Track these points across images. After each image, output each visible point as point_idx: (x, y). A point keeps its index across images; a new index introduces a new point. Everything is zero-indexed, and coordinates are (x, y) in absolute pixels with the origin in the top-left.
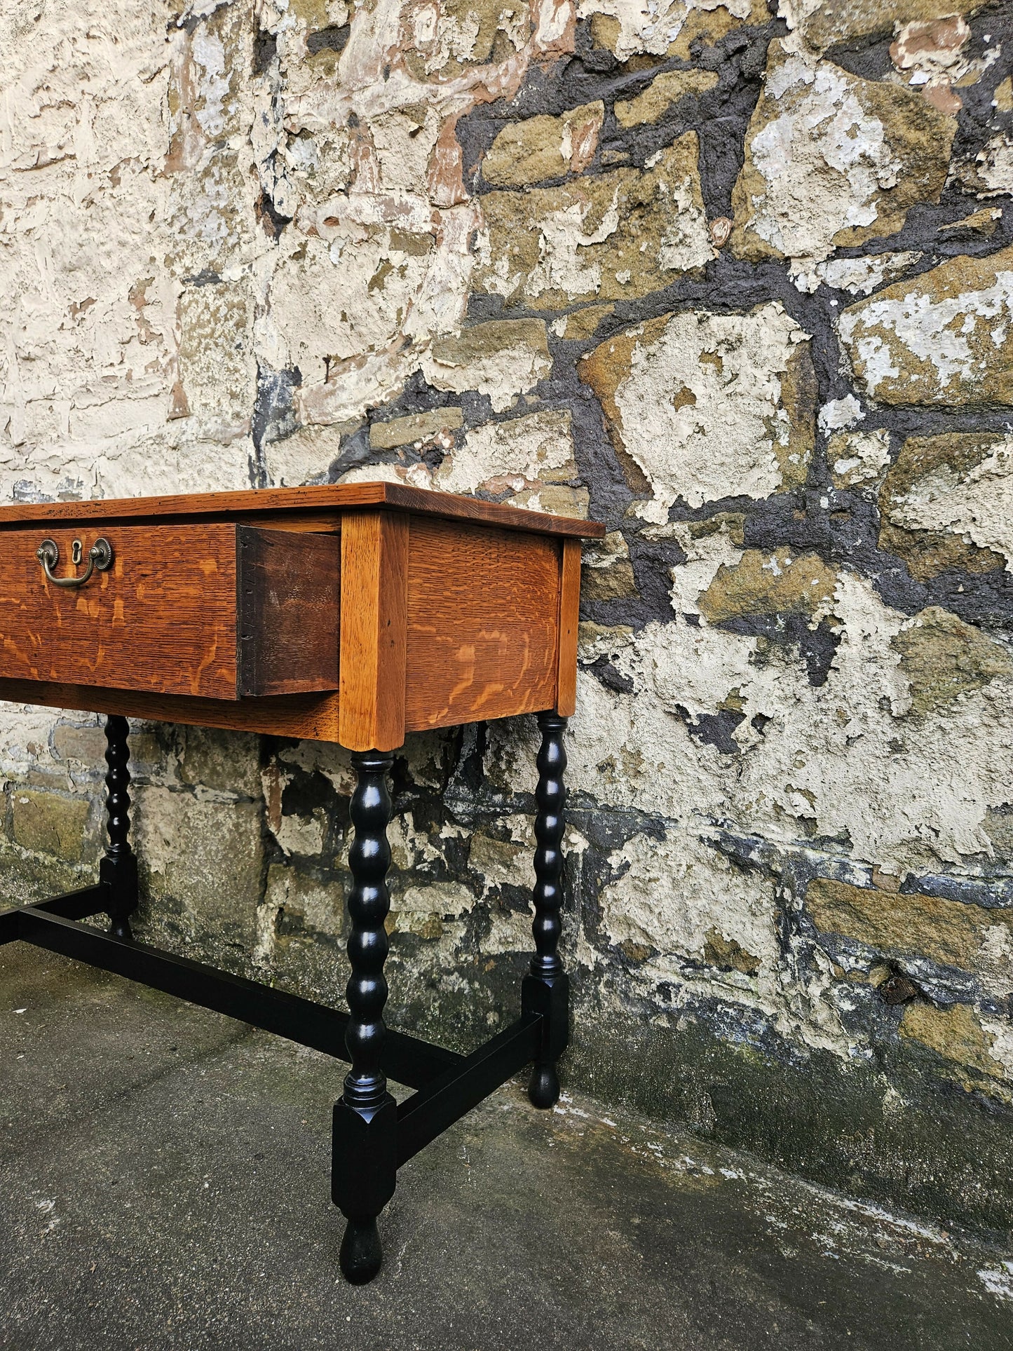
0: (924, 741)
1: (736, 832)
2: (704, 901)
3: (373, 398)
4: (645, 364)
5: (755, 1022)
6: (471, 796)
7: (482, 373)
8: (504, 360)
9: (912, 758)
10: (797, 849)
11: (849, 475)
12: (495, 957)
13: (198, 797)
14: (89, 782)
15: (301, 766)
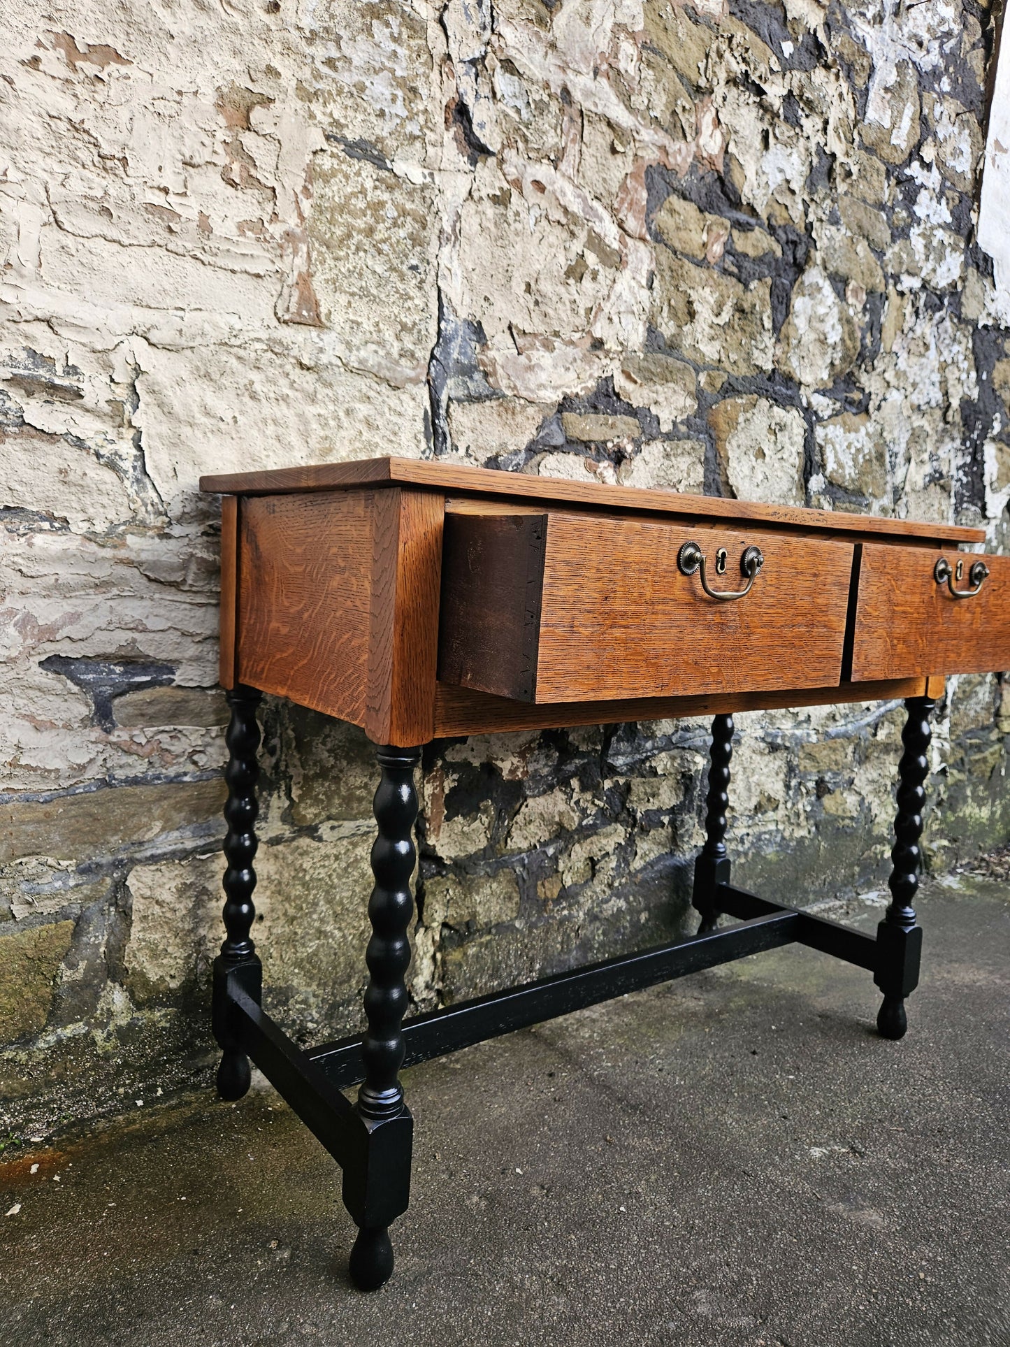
2: (757, 776)
5: (776, 837)
6: (630, 749)
7: (655, 395)
8: (670, 391)
12: (641, 871)
13: (325, 837)
14: (77, 885)
15: (472, 762)
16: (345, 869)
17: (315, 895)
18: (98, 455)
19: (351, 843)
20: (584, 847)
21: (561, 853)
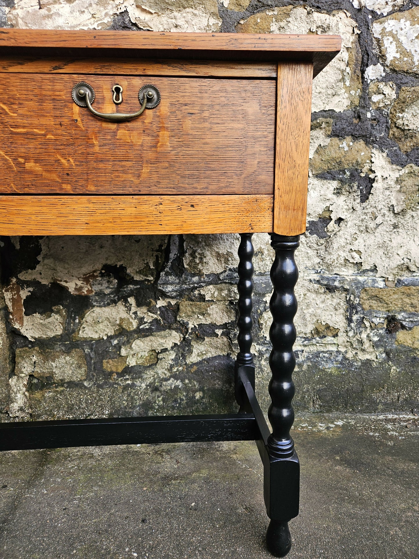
0: (406, 222)
1: (327, 275)
2: (313, 309)
3: (86, 25)
4: (278, 32)
5: (337, 356)
6: (177, 281)
7: (174, 21)
8: (189, 15)
9: (400, 230)
10: (354, 277)
11: (379, 103)
12: (196, 364)
15: (40, 281)
20: (146, 343)
21: (124, 344)
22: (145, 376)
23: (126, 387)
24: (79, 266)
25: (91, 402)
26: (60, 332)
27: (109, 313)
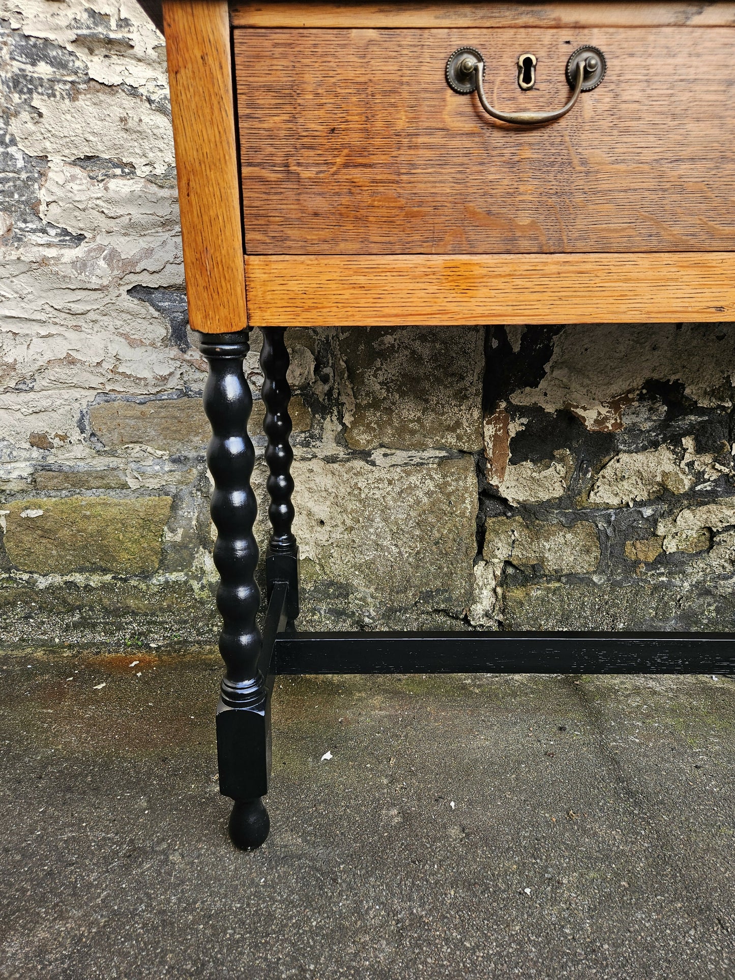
13: (378, 463)
14: (171, 471)
15: (543, 407)
16: (400, 493)
17: (371, 513)
18: (150, 101)
19: (404, 471)
20: (697, 517)
21: (662, 516)
22: (689, 570)
23: (656, 588)
24: (606, 381)
25: (599, 609)
26: (558, 492)
27: (643, 463)
